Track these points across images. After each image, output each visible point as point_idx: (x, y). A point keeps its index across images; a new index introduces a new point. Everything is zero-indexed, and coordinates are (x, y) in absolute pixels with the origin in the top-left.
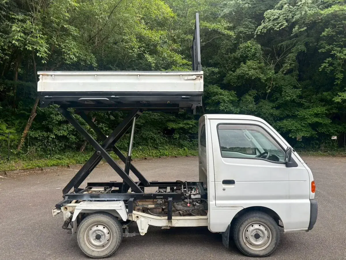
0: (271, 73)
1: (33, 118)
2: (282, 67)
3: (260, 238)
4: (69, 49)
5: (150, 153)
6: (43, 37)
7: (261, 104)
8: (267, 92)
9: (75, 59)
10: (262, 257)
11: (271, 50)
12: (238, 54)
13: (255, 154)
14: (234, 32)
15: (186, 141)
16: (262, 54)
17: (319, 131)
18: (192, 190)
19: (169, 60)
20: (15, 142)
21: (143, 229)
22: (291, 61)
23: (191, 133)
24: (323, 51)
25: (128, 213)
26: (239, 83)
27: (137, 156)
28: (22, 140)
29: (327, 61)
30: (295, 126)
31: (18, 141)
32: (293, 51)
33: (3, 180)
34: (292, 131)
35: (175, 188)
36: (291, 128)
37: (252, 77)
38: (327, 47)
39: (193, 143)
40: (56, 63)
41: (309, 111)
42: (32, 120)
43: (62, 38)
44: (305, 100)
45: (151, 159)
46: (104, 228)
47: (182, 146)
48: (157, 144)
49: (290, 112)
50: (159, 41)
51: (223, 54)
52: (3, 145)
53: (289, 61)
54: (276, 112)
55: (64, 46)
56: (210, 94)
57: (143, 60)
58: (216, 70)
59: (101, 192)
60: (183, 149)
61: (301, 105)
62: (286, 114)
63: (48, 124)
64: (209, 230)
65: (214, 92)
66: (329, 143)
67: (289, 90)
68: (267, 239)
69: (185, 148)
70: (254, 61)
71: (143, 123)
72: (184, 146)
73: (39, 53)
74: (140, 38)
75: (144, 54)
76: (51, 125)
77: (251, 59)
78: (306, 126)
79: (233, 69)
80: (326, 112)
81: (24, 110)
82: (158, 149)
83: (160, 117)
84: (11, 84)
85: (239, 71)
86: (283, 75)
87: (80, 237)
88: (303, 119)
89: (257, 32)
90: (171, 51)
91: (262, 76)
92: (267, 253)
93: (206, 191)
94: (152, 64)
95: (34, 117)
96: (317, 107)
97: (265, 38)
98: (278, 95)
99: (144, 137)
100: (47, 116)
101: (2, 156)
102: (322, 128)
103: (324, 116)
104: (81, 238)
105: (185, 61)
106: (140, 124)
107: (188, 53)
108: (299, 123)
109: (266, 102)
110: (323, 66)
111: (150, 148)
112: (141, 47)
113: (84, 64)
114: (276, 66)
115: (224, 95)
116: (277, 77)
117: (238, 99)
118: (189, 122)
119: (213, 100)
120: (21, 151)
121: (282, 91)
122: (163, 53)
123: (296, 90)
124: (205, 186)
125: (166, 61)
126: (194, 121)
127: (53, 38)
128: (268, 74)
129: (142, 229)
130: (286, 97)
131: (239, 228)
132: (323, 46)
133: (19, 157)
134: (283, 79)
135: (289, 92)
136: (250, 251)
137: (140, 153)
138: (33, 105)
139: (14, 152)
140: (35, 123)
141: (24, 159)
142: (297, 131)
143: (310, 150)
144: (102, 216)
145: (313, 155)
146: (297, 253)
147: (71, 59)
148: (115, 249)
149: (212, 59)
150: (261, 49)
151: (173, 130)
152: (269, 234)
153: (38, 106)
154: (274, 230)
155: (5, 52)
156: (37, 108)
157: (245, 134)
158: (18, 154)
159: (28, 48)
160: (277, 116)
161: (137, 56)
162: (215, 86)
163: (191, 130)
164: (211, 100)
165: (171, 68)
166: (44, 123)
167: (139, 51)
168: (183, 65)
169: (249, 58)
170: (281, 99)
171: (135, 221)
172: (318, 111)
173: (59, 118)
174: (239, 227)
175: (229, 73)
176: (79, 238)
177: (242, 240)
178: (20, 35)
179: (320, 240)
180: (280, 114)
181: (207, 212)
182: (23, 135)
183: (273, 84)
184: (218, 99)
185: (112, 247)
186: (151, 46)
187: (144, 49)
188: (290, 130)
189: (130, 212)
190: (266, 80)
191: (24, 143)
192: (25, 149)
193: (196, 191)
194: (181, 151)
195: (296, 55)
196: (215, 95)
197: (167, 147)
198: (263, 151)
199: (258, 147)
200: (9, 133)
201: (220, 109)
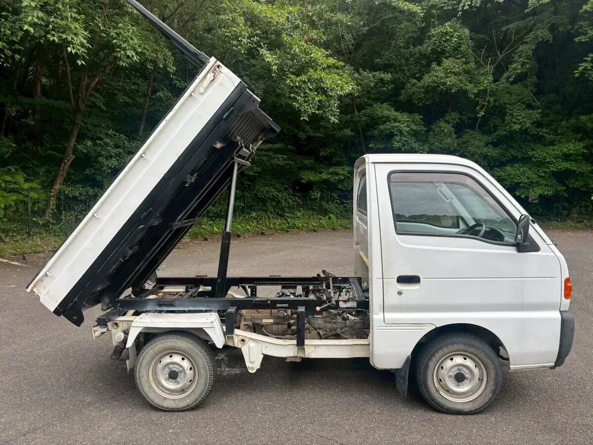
0: (486, 81)
1: (68, 164)
2: (507, 69)
3: (466, 380)
4: (124, 39)
5: (270, 223)
6: (79, 18)
7: (466, 137)
8: (478, 115)
9: (135, 58)
10: (469, 414)
11: (487, 38)
12: (426, 47)
13: (458, 227)
14: (422, 6)
15: (333, 203)
16: (472, 47)
17: (570, 185)
18: (341, 291)
19: (304, 58)
20: (41, 205)
21: (253, 362)
22: (524, 59)
23: (341, 190)
24: (584, 40)
25: (225, 334)
26: (427, 100)
27: (248, 229)
28: (51, 202)
29: (589, 59)
30: (527, 177)
31: (45, 203)
32: (528, 39)
33: (18, 270)
34: (521, 185)
35: (311, 287)
36: (520, 180)
37: (451, 89)
38: (590, 32)
39: (345, 207)
40: (105, 67)
41: (554, 150)
42: (67, 167)
43: (113, 19)
44: (546, 129)
45: (273, 234)
46: (183, 359)
47: (325, 212)
48: (282, 209)
49: (519, 151)
50: (285, 25)
51: (400, 47)
52: (20, 210)
53: (519, 58)
54: (493, 152)
55: (116, 33)
56: (375, 119)
57: (257, 60)
58: (388, 76)
59: (180, 295)
60: (328, 216)
61: (539, 139)
62: (512, 155)
63: (95, 174)
64: (372, 365)
65: (383, 117)
66: (587, 206)
67: (519, 113)
68: (478, 382)
69: (331, 215)
70: (457, 59)
71: (257, 172)
72: (329, 211)
73: (71, 46)
74: (252, 20)
75: (259, 49)
76: (100, 175)
77: (451, 56)
78: (547, 176)
79: (417, 75)
80: (583, 152)
81: (53, 149)
82: (285, 217)
83: (287, 162)
84: (30, 104)
85: (427, 79)
86: (507, 85)
87: (141, 374)
88: (542, 163)
89: (464, 6)
90: (306, 42)
91: (469, 87)
92: (478, 408)
93: (366, 294)
94: (273, 66)
95: (70, 161)
96: (568, 141)
97: (478, 17)
98: (498, 121)
99: (260, 196)
100: (92, 160)
101: (18, 229)
102: (575, 181)
103: (580, 158)
104: (143, 376)
105: (331, 61)
106: (252, 174)
107: (338, 46)
108: (534, 172)
109: (476, 134)
110: (581, 68)
111: (271, 216)
112: (253, 36)
113: (152, 68)
114: (496, 68)
115: (402, 122)
116: (497, 89)
117: (425, 129)
118: (339, 170)
119: (381, 131)
120: (51, 220)
121: (505, 114)
122: (293, 46)
123: (531, 111)
124: (364, 285)
125: (297, 62)
126: (347, 169)
127: (96, 20)
128: (480, 83)
129: (251, 362)
130: (512, 124)
131: (428, 363)
132: (583, 32)
133: (47, 231)
134: (508, 92)
135: (517, 116)
136: (446, 404)
137: (253, 225)
138: (68, 141)
139: (39, 221)
140: (73, 172)
141: (57, 234)
142: (529, 185)
143: (552, 218)
144: (179, 339)
145: (558, 228)
146: (532, 407)
147: (128, 57)
148: (204, 396)
149: (380, 56)
150: (469, 38)
151: (310, 185)
152: (483, 372)
153: (76, 141)
154: (492, 367)
155: (13, 47)
156: (75, 145)
157: (440, 190)
158: (46, 225)
159: (51, 39)
160: (494, 159)
161: (246, 52)
162: (385, 105)
163: (341, 184)
164: (378, 131)
165: (307, 72)
166: (88, 172)
167: (250, 43)
168: (329, 67)
169: (447, 55)
170: (504, 128)
171: (239, 347)
172: (570, 150)
173: (112, 164)
174: (426, 360)
175: (410, 83)
176: (139, 376)
177: (433, 384)
178: (37, 14)
179: (574, 384)
180: (500, 156)
181: (369, 331)
182: (54, 192)
183: (489, 100)
184: (390, 128)
185: (198, 392)
186: (272, 34)
187: (257, 38)
188: (518, 184)
189: (229, 332)
190: (476, 95)
191: (56, 206)
192: (57, 217)
193: (348, 294)
194: (324, 221)
195: (533, 47)
196: (384, 122)
197: (299, 214)
198: (472, 223)
199: (463, 215)
200: (29, 189)
201: (393, 147)
